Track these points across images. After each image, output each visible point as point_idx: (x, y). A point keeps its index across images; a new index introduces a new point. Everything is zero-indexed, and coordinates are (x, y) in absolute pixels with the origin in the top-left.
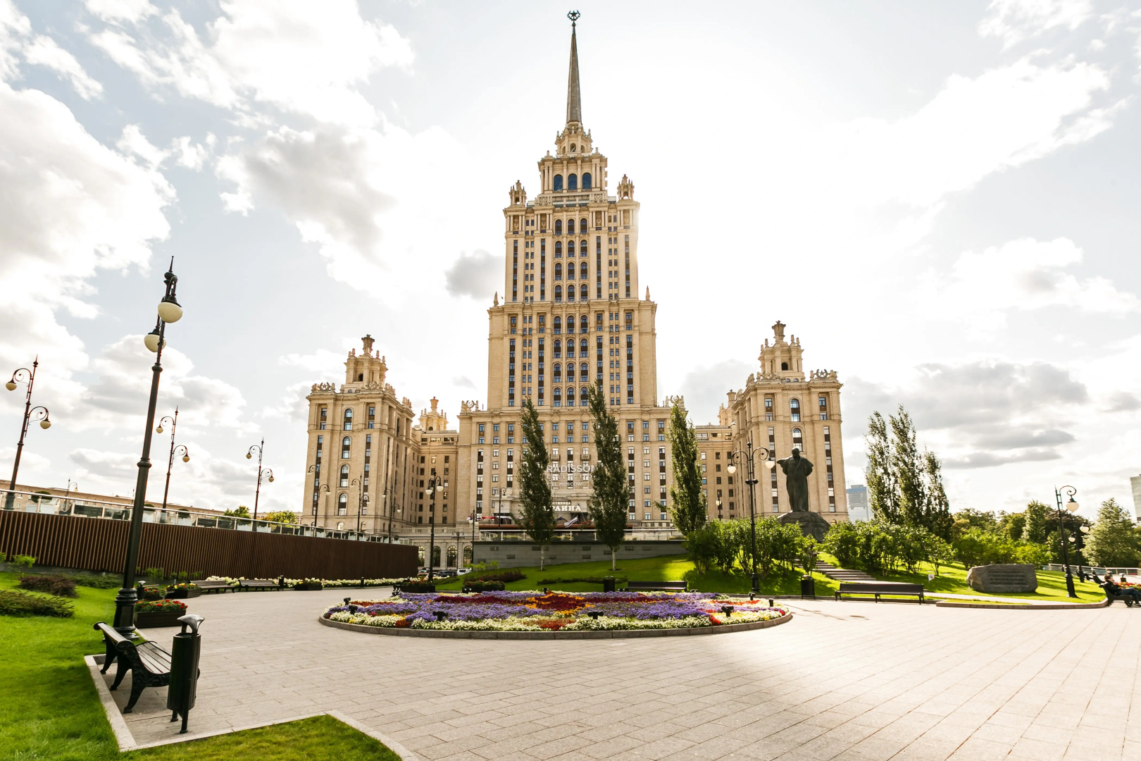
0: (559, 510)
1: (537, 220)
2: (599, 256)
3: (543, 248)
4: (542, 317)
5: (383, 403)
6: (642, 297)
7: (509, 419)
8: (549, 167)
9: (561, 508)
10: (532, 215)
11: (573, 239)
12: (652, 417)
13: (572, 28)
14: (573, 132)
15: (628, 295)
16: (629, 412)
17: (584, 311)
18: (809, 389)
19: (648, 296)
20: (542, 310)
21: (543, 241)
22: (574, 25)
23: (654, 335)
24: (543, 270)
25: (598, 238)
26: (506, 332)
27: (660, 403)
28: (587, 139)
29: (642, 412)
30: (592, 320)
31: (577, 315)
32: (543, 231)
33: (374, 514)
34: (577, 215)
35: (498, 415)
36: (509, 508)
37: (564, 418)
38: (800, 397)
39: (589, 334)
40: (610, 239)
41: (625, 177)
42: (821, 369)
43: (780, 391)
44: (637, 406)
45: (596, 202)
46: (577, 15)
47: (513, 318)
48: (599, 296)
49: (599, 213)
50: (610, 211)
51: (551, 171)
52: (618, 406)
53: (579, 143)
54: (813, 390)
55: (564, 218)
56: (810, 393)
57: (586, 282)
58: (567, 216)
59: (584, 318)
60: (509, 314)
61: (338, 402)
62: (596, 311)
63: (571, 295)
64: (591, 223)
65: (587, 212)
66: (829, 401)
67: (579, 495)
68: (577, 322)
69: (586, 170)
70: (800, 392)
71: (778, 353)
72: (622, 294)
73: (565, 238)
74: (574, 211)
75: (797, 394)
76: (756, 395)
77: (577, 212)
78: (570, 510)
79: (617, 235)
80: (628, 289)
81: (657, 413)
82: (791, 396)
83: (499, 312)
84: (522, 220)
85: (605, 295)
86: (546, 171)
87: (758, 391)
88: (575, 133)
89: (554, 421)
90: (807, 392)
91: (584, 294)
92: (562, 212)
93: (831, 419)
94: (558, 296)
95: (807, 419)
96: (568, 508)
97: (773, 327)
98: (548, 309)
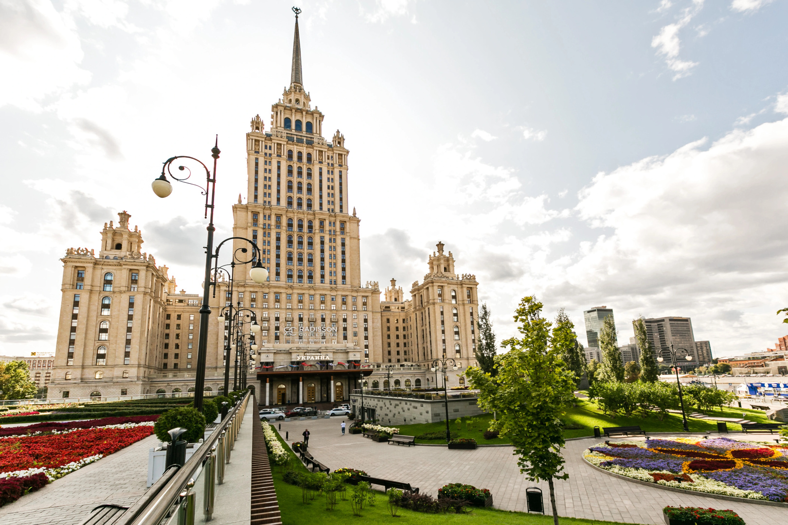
0: (314, 359)
1: (274, 147)
2: (321, 181)
3: (279, 168)
4: (279, 217)
5: (147, 271)
6: (351, 214)
8: (281, 111)
9: (315, 358)
10: (270, 142)
11: (301, 166)
12: (359, 294)
13: (295, 18)
14: (298, 90)
15: (341, 211)
16: (343, 290)
17: (311, 217)
18: (461, 285)
19: (355, 214)
20: (280, 212)
21: (279, 162)
22: (297, 17)
23: (359, 240)
24: (279, 184)
25: (321, 169)
26: (249, 225)
27: (363, 285)
28: (307, 98)
29: (352, 291)
30: (316, 224)
31: (306, 220)
32: (279, 156)
33: (137, 363)
34: (305, 150)
35: (244, 286)
36: (273, 358)
37: (296, 291)
38: (456, 289)
39: (314, 234)
40: (328, 171)
41: (338, 132)
42: (468, 274)
43: (446, 284)
44: (348, 286)
45: (319, 144)
46: (299, 11)
47: (255, 215)
48: (321, 209)
49: (321, 152)
50: (329, 152)
51: (282, 114)
52: (335, 286)
53: (302, 100)
54: (464, 285)
55: (295, 149)
56: (462, 287)
57: (311, 197)
58: (297, 148)
59: (310, 222)
60: (252, 212)
61: (97, 266)
62: (319, 219)
63: (300, 205)
64: (315, 156)
65: (312, 149)
66: (472, 292)
67: (327, 348)
68: (306, 224)
69: (309, 120)
70: (457, 286)
71: (442, 261)
72: (337, 209)
73: (295, 164)
74: (302, 146)
75: (455, 287)
76: (433, 286)
77: (305, 148)
78: (321, 359)
79: (333, 169)
80: (341, 207)
81: (362, 292)
82: (452, 288)
83: (243, 208)
84: (262, 145)
85: (325, 207)
86: (279, 113)
87: (434, 284)
88: (299, 92)
90: (460, 286)
91: (310, 206)
92: (293, 145)
93: (473, 303)
94: (290, 203)
95: (460, 302)
96: (320, 358)
97: (437, 245)
98: (283, 212)
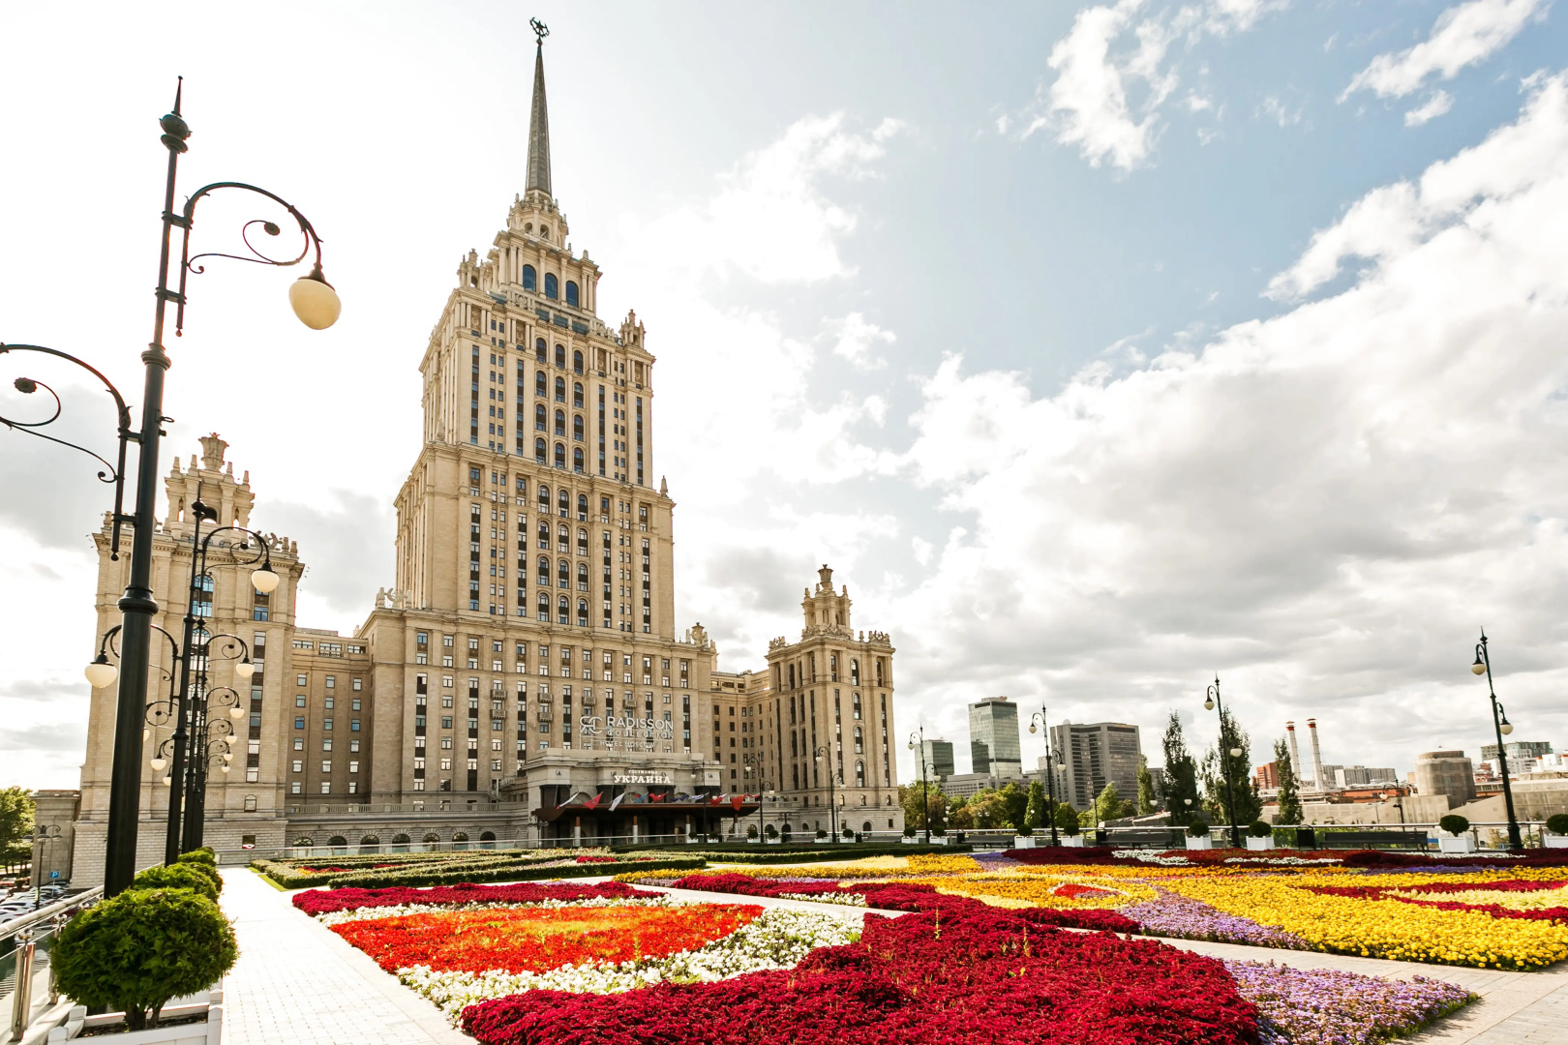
0: (643, 782)
1: (511, 328)
2: (602, 414)
3: (521, 374)
4: (523, 479)
6: (657, 487)
7: (471, 631)
8: (518, 249)
9: (645, 779)
10: (503, 315)
11: (563, 376)
12: (675, 654)
13: (537, 45)
14: (546, 208)
15: (641, 482)
16: (647, 644)
17: (585, 488)
18: (868, 651)
19: (664, 490)
20: (525, 471)
21: (521, 362)
22: (540, 43)
23: (672, 544)
24: (520, 408)
25: (602, 388)
26: (464, 490)
27: (680, 637)
28: (564, 228)
29: (663, 647)
30: (596, 503)
31: (575, 492)
32: (521, 348)
34: (570, 343)
35: (455, 622)
36: (568, 777)
37: (558, 640)
38: (859, 658)
39: (592, 523)
40: (617, 395)
41: (632, 314)
42: (878, 632)
43: (844, 649)
44: (655, 637)
45: (599, 334)
46: (545, 30)
47: (476, 470)
48: (603, 472)
49: (603, 352)
50: (618, 355)
51: (520, 255)
52: (630, 634)
53: (554, 230)
54: (873, 653)
55: (552, 339)
56: (869, 656)
57: (582, 445)
58: (555, 337)
59: (582, 497)
60: (470, 463)
61: (177, 558)
62: (602, 494)
63: (560, 458)
64: (591, 359)
65: (584, 344)
66: (884, 666)
67: (665, 761)
68: (575, 502)
69: (574, 278)
70: (859, 653)
71: (833, 603)
72: (633, 478)
73: (551, 371)
74: (566, 335)
75: (856, 654)
76: (823, 650)
77: (570, 339)
78: (657, 782)
79: (626, 391)
80: (640, 473)
81: (681, 651)
82: (852, 656)
83: (448, 453)
84: (486, 318)
85: (611, 469)
86: (513, 253)
87: (826, 646)
88: (550, 211)
89: (542, 642)
90: (864, 653)
91: (579, 463)
92: (548, 328)
93: (885, 687)
94: (541, 453)
95: (865, 684)
96: (654, 780)
97: (819, 571)
98: (532, 472)
